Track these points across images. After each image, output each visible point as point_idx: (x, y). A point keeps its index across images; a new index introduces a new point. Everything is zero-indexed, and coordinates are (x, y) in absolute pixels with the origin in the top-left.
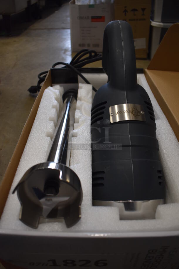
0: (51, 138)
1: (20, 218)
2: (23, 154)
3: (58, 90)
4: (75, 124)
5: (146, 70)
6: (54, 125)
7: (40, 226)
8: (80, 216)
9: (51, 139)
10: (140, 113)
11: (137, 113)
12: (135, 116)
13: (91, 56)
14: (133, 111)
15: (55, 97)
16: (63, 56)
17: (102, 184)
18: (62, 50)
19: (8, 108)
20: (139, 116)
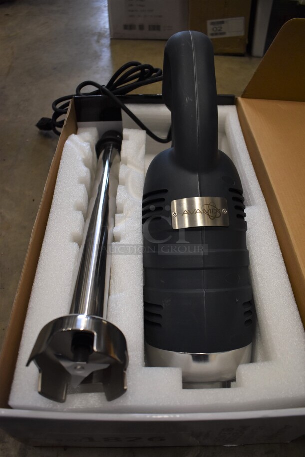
0: (79, 244)
1: (40, 389)
2: (36, 277)
3: (88, 143)
4: (117, 215)
5: (240, 99)
6: (83, 216)
7: (69, 397)
8: (125, 388)
9: (80, 246)
10: (220, 213)
11: (216, 213)
12: (212, 219)
13: (143, 72)
14: (208, 211)
15: (84, 157)
16: (96, 47)
17: (159, 325)
18: (94, 34)
19: (4, 160)
20: (218, 217)
